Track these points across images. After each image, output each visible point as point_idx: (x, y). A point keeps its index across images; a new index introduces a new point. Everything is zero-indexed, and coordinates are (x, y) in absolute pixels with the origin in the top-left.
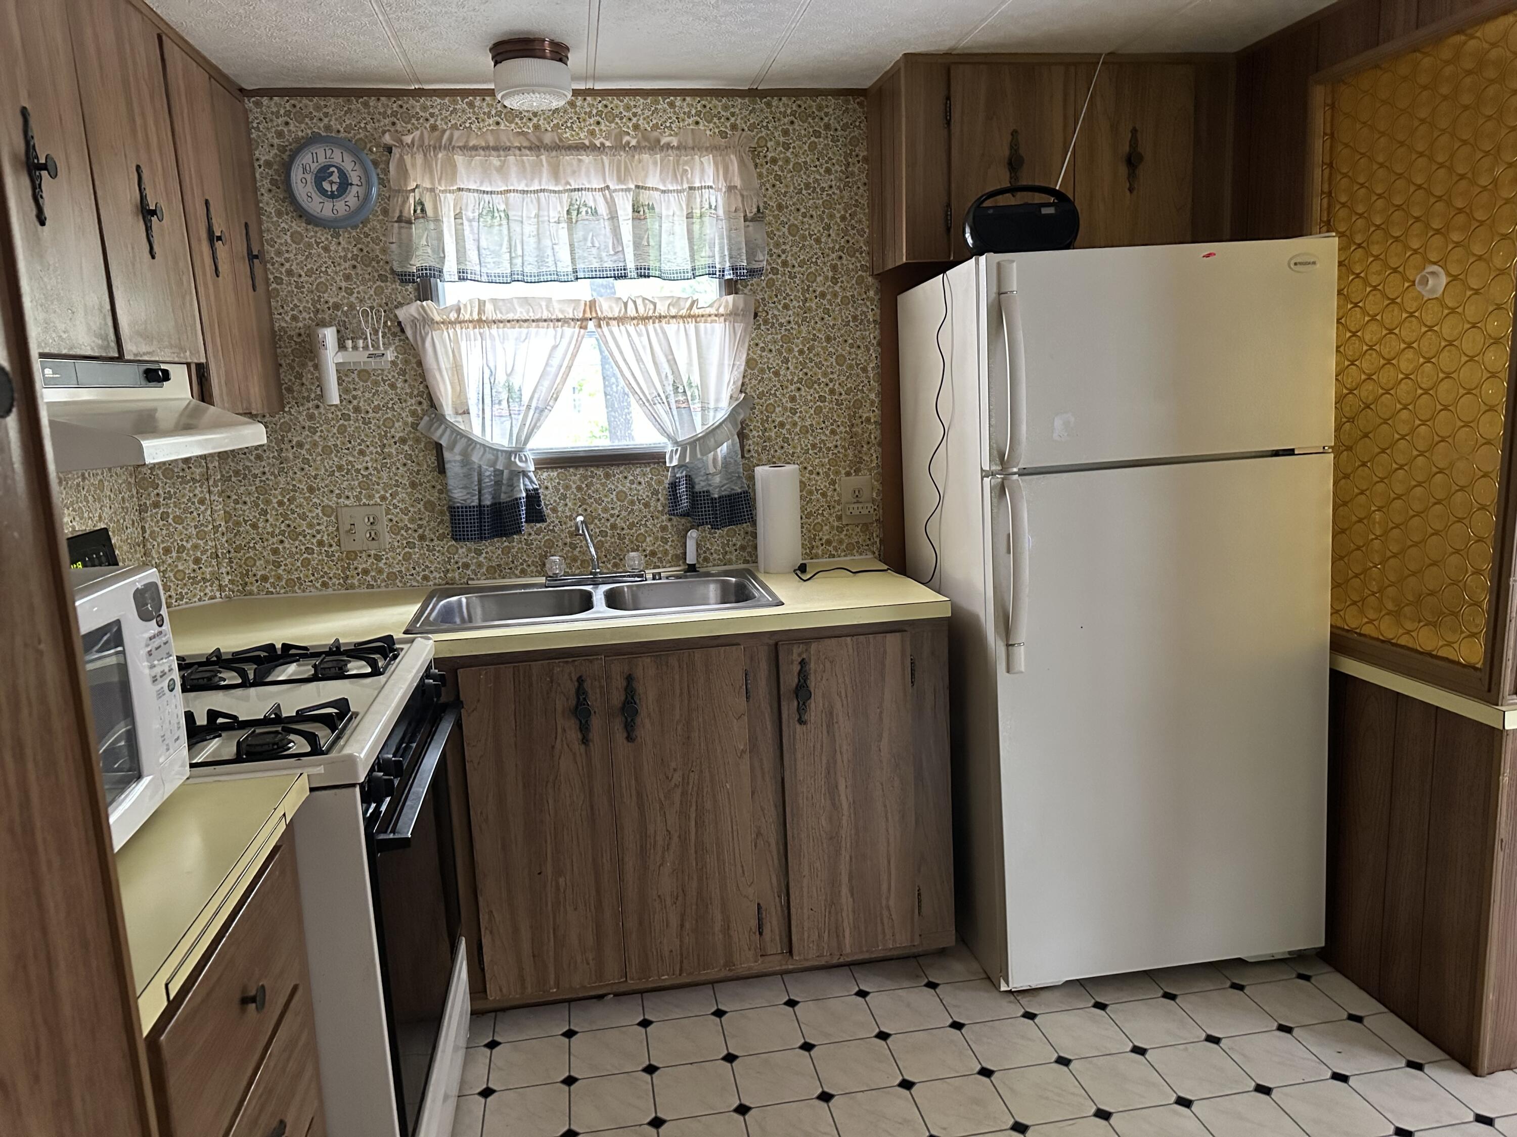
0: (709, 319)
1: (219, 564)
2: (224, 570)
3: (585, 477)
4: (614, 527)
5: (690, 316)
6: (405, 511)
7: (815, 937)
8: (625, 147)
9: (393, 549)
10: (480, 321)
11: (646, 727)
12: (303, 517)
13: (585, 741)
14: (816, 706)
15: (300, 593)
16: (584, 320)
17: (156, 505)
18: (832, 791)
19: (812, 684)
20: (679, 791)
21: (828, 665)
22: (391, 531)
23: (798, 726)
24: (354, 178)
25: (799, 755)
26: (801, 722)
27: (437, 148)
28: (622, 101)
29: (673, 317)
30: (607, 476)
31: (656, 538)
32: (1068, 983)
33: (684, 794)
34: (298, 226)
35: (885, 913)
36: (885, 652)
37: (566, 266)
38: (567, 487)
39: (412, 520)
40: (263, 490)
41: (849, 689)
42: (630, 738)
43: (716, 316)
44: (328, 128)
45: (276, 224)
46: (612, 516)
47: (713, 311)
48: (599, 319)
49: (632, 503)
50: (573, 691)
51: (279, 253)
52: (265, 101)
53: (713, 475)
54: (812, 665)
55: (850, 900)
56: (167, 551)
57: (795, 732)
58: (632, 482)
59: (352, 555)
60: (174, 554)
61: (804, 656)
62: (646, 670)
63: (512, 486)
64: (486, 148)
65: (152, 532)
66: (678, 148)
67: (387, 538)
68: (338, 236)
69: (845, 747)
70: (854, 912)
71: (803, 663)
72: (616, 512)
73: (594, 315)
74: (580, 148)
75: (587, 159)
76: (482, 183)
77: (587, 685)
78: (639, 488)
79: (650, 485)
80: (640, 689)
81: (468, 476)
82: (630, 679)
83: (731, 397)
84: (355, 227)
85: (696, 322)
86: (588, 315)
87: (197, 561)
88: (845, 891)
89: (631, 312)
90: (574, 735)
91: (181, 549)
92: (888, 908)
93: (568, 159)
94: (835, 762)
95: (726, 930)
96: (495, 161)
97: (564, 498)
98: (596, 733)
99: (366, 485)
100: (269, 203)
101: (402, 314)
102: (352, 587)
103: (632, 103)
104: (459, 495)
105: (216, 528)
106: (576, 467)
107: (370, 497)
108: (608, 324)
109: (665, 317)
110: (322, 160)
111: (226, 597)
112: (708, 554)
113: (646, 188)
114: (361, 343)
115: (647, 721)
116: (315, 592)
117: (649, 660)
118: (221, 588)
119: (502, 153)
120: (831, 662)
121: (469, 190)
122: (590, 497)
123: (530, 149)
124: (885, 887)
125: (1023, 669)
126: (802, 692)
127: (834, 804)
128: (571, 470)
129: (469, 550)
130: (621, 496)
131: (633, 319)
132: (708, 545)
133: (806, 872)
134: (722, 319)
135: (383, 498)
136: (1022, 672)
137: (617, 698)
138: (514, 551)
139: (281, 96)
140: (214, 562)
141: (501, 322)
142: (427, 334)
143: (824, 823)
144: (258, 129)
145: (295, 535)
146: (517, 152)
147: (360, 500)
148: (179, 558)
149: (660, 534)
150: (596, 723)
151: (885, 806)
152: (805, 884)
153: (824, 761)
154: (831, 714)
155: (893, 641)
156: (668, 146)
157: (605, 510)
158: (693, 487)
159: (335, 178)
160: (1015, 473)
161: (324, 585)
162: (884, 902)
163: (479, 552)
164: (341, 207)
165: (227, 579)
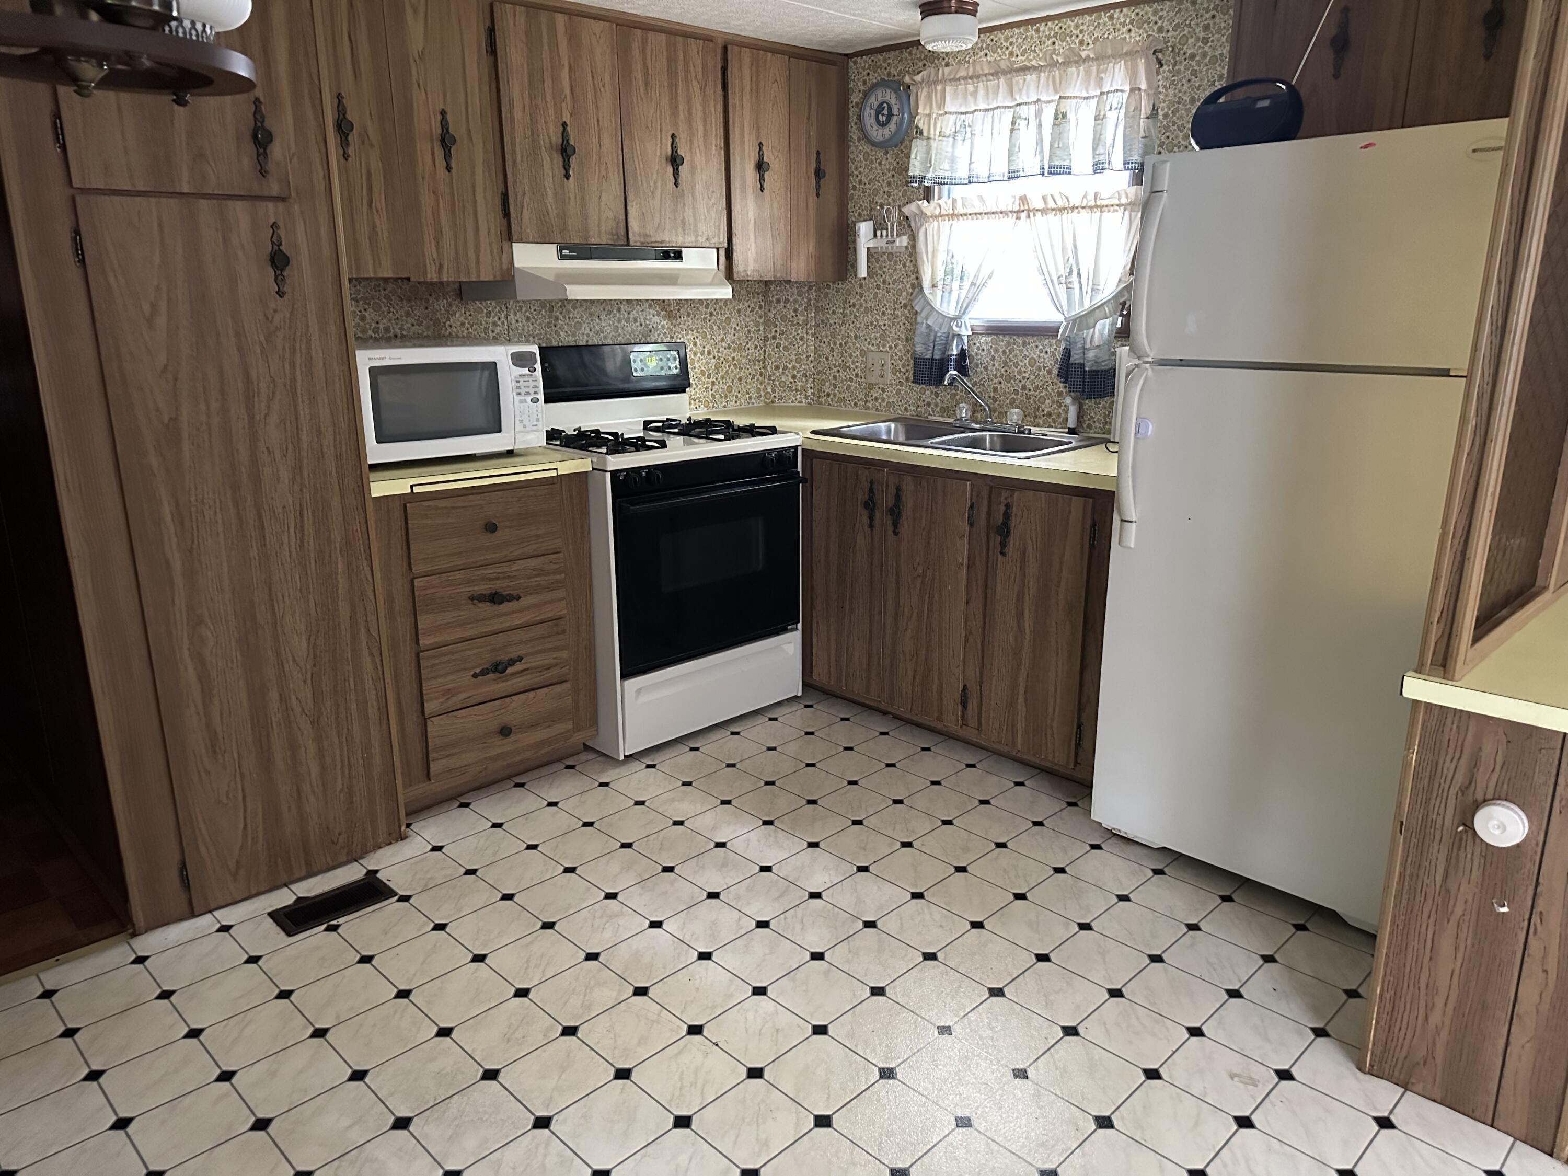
0: (1112, 209)
1: (807, 381)
2: (809, 385)
3: (1009, 343)
4: (1024, 387)
5: (1097, 206)
6: (901, 359)
7: (997, 725)
8: (1055, 64)
9: (891, 385)
10: (953, 215)
11: (905, 527)
12: (851, 356)
13: (871, 526)
14: (1014, 542)
15: (843, 408)
16: (1018, 212)
17: (774, 338)
18: (1020, 615)
19: (1013, 522)
20: (920, 580)
21: (1025, 512)
22: (892, 372)
23: (1000, 556)
24: (895, 111)
25: (999, 581)
26: (1003, 554)
27: (936, 82)
28: (1073, 21)
29: (1083, 208)
30: (1024, 344)
31: (1053, 402)
32: (1164, 849)
33: (923, 583)
34: (867, 148)
35: (1049, 731)
36: (1070, 512)
37: (1001, 168)
38: (996, 351)
39: (903, 366)
40: (833, 335)
41: (1039, 536)
42: (896, 533)
43: (1117, 205)
44: (889, 74)
45: (857, 147)
46: (1024, 378)
47: (1116, 201)
48: (1029, 211)
49: (1039, 369)
50: (867, 490)
51: (856, 168)
52: (859, 59)
53: (1089, 349)
54: (1014, 509)
55: (1024, 709)
56: (777, 368)
57: (997, 560)
58: (1041, 351)
59: (871, 386)
60: (781, 371)
61: (1009, 500)
62: (908, 484)
63: (947, 346)
64: (965, 78)
65: (770, 354)
66: (1097, 59)
67: (889, 377)
68: (886, 153)
69: (1031, 584)
70: (1026, 720)
71: (1008, 506)
72: (1027, 375)
73: (1026, 207)
74: (1025, 69)
75: (1031, 78)
76: (961, 106)
77: (875, 486)
78: (1046, 356)
79: (1054, 355)
80: (904, 499)
81: (928, 335)
82: (898, 489)
83: (1120, 280)
84: (896, 146)
85: (1102, 212)
86: (1022, 208)
87: (794, 377)
88: (1021, 700)
89: (1051, 205)
90: (865, 520)
91: (786, 368)
92: (1052, 727)
93: (1018, 79)
94: (1023, 594)
95: (940, 693)
96: (971, 88)
97: (993, 359)
98: (877, 523)
99: (883, 337)
100: (854, 133)
101: (906, 210)
102: (868, 408)
103: (1080, 22)
104: (919, 349)
105: (808, 357)
106: (1004, 335)
107: (884, 346)
108: (1034, 215)
109: (1077, 208)
110: (880, 99)
111: (809, 403)
112: (1091, 422)
113: (1068, 98)
114: (884, 232)
115: (905, 523)
116: (851, 409)
117: (910, 478)
118: (806, 397)
119: (975, 80)
120: (1028, 510)
121: (950, 113)
122: (1011, 360)
123: (992, 74)
124: (1050, 710)
125: (1132, 546)
126: (1004, 530)
127: (1019, 626)
128: (1001, 337)
129: (932, 392)
130: (1032, 362)
131: (1053, 210)
132: (1093, 414)
133: (995, 673)
134: (1122, 208)
135: (891, 347)
136: (1130, 548)
137: (891, 502)
138: (958, 397)
139: (867, 55)
140: (804, 379)
141: (965, 215)
142: (922, 225)
143: (1011, 639)
144: (854, 80)
145: (846, 367)
146: (984, 79)
147: (879, 347)
148: (783, 373)
149: (1056, 398)
150: (878, 515)
151: (1057, 642)
152: (994, 681)
153: (1016, 591)
154: (1024, 553)
155: (1077, 502)
156: (1088, 58)
157: (1020, 373)
158: (1069, 358)
159: (885, 112)
160: (1147, 362)
161: (855, 404)
162: (1049, 722)
163: (937, 395)
164: (887, 132)
165: (810, 391)
